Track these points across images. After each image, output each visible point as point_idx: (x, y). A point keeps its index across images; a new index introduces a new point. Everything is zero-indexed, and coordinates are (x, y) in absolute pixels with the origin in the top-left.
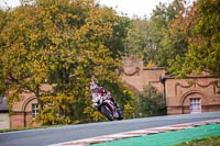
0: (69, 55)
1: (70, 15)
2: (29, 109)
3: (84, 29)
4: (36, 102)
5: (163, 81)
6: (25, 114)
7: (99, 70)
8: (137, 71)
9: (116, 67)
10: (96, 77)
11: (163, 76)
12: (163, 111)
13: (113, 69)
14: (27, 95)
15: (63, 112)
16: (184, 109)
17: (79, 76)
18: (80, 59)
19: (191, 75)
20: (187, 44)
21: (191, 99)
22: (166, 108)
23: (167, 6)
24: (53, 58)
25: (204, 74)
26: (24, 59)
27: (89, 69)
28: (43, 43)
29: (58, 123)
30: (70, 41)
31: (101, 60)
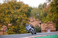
0: (16, 16)
1: (17, 6)
2: (5, 30)
3: (20, 10)
4: (7, 28)
5: (40, 24)
6: (4, 31)
7: (23, 21)
8: (34, 21)
9: (28, 20)
10: (23, 22)
11: (40, 22)
12: (40, 31)
13: (27, 20)
14: (4, 26)
15: (14, 31)
16: (45, 31)
17: (18, 22)
18: (19, 17)
19: (48, 22)
20: (47, 14)
21: (48, 29)
22: (41, 31)
23: (42, 4)
24: (11, 17)
25: (51, 22)
26: (4, 17)
27: (21, 20)
28: (9, 13)
29: (12, 34)
30: (16, 12)
31: (24, 18)
